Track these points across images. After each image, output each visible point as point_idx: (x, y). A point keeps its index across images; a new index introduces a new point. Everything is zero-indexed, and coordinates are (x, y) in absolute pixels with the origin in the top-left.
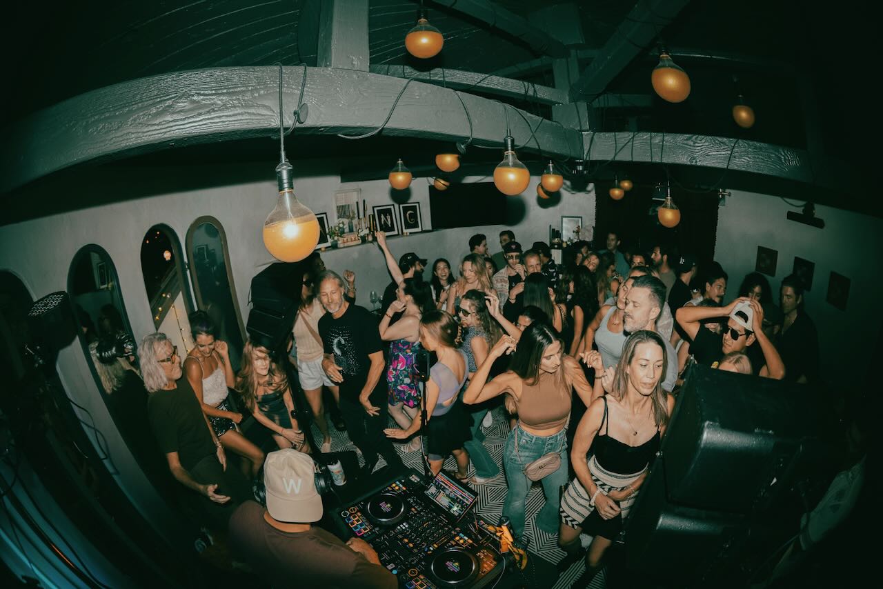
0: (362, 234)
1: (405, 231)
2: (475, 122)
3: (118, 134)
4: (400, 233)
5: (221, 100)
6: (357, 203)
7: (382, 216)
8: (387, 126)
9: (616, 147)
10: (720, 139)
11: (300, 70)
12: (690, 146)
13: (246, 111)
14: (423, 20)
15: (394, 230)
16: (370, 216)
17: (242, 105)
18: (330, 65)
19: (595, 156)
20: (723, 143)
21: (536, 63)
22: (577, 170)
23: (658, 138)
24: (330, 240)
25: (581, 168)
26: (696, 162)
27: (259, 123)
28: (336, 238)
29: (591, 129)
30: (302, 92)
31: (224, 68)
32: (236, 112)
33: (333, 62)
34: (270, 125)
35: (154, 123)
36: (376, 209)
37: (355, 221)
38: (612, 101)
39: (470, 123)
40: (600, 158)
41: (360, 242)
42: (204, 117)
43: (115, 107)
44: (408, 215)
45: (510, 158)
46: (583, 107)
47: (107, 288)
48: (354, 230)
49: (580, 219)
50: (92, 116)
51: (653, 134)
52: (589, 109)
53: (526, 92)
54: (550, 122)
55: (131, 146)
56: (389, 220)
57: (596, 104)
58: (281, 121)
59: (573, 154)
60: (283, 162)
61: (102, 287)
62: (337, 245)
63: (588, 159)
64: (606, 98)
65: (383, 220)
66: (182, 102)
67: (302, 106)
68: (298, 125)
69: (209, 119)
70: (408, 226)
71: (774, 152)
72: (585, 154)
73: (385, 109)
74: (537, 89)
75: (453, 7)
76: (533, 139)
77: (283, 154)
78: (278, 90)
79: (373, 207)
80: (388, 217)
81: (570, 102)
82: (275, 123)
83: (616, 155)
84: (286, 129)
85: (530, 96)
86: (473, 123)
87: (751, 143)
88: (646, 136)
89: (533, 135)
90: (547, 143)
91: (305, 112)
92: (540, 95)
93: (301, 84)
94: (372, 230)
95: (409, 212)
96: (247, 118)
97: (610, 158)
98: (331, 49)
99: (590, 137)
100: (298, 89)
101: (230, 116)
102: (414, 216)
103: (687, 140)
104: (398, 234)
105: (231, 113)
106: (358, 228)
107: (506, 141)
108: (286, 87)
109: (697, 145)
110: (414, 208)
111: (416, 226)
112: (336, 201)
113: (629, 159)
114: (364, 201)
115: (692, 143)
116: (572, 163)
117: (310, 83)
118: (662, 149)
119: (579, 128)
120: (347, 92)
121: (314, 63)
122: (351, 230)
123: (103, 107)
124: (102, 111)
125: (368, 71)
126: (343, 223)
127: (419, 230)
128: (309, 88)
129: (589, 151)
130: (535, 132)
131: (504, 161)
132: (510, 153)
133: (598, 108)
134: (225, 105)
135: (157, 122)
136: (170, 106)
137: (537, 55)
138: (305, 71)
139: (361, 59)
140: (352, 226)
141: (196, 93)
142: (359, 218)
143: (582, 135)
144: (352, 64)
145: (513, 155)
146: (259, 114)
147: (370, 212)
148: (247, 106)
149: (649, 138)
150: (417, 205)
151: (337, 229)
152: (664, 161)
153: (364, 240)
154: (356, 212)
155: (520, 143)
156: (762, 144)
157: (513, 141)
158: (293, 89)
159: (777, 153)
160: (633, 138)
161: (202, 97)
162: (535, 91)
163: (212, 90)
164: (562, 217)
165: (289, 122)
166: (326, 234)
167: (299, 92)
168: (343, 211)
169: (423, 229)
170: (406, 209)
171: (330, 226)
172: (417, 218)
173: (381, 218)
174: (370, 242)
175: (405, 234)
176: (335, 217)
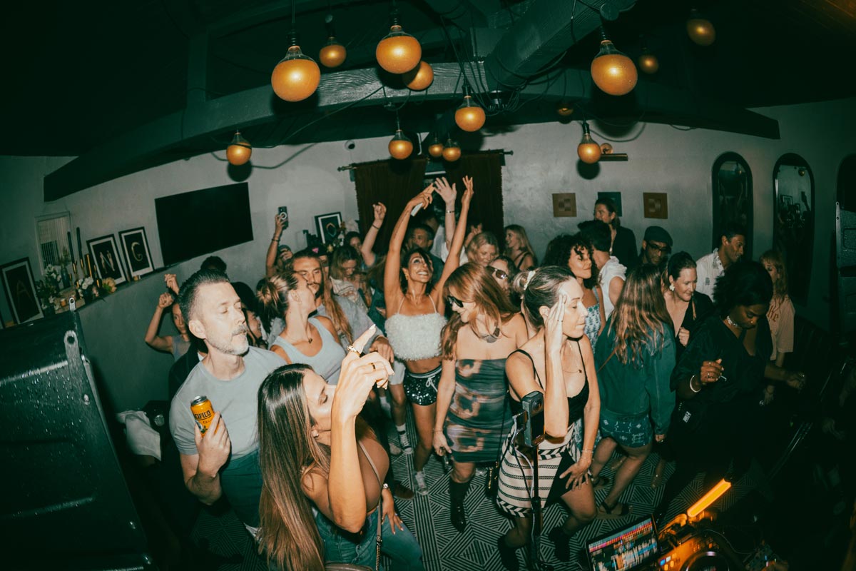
0: (84, 287)
1: (134, 274)
4: (129, 280)
6: (69, 234)
7: (102, 256)
15: (120, 277)
16: (86, 256)
24: (41, 307)
28: (49, 300)
36: (92, 244)
37: (70, 268)
41: (84, 301)
44: (132, 248)
48: (72, 282)
56: (111, 260)
62: (53, 313)
65: (103, 261)
70: (136, 266)
79: (89, 242)
80: (109, 255)
95: (134, 244)
102: (140, 249)
104: (127, 282)
106: (76, 279)
110: (138, 237)
111: (145, 265)
112: (39, 235)
122: (66, 285)
126: (55, 272)
127: (149, 270)
140: (67, 276)
142: (74, 262)
147: (86, 249)
150: (142, 231)
151: (49, 282)
153: (88, 297)
154: (69, 252)
164: (316, 217)
166: (34, 297)
168: (50, 253)
169: (156, 268)
170: (129, 239)
171: (37, 280)
172: (145, 253)
173: (101, 259)
174: (98, 299)
175: (136, 279)
176: (41, 265)
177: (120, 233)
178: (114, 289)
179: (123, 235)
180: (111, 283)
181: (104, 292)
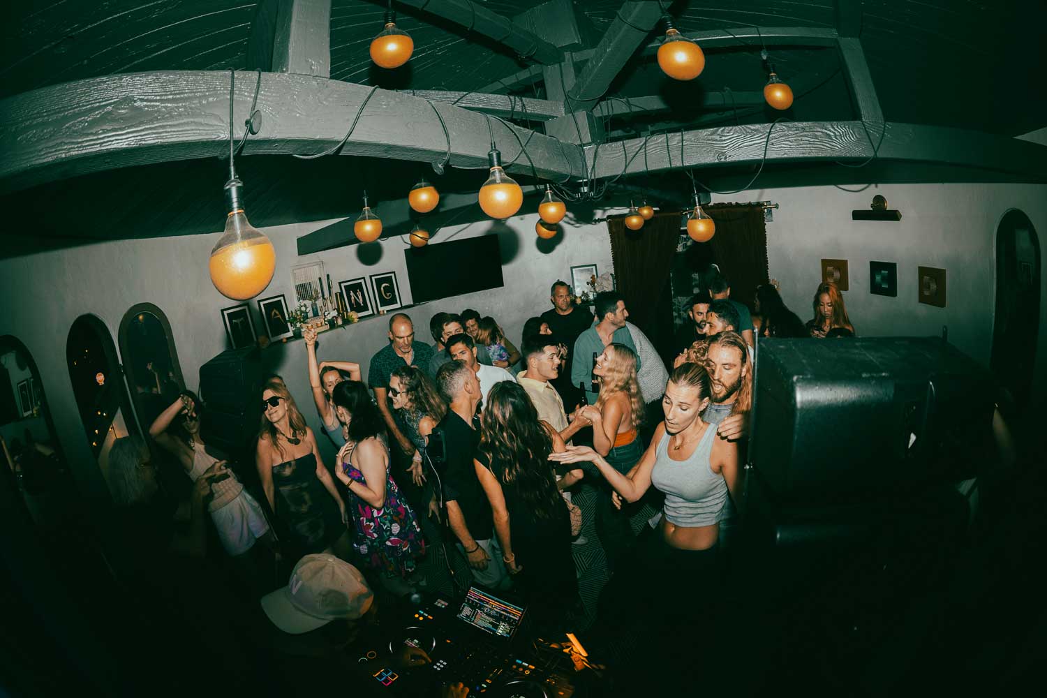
0: (329, 317)
1: (381, 309)
2: (452, 134)
3: (51, 144)
4: (376, 312)
5: (166, 107)
6: (320, 279)
7: (352, 294)
8: (350, 139)
9: (626, 157)
10: (752, 127)
11: (254, 75)
12: (716, 140)
13: (192, 120)
14: (390, 24)
15: (368, 310)
16: (336, 294)
17: (188, 114)
18: (287, 70)
19: (602, 173)
20: (755, 131)
21: (523, 75)
22: (581, 193)
23: (675, 139)
24: (291, 329)
25: (586, 189)
26: (726, 158)
27: (207, 134)
28: (298, 325)
29: (593, 141)
30: (256, 98)
31: (171, 71)
32: (182, 121)
33: (289, 67)
34: (219, 136)
35: (90, 132)
36: (343, 285)
37: (320, 303)
38: (618, 106)
39: (447, 136)
40: (609, 174)
41: (328, 327)
42: (147, 127)
43: (49, 111)
44: (382, 289)
45: (497, 175)
46: (582, 116)
47: (32, 414)
48: (320, 313)
49: (594, 267)
50: (23, 121)
51: (670, 135)
52: (590, 117)
53: (513, 108)
54: (543, 135)
55: (63, 159)
56: (360, 297)
57: (597, 113)
58: (231, 132)
59: (574, 173)
60: (233, 178)
61: (26, 414)
62: (300, 332)
63: (593, 177)
64: (610, 105)
65: (353, 298)
66: (123, 109)
67: (255, 113)
68: (250, 136)
69: (151, 129)
70: (384, 303)
71: (819, 130)
72: (590, 172)
73: (348, 120)
74: (525, 103)
75: (425, 9)
76: (523, 155)
77: (232, 169)
78: (229, 97)
79: (340, 283)
80: (359, 293)
81: (566, 114)
82: (224, 135)
83: (626, 167)
84: (236, 142)
85: (518, 113)
86: (451, 137)
87: (790, 125)
88: (661, 138)
89: (523, 150)
90: (542, 160)
91: (258, 120)
92: (530, 110)
93: (254, 91)
94: (341, 310)
95: (384, 285)
96: (193, 128)
97: (619, 172)
98: (288, 54)
99: (594, 150)
100: (251, 97)
101: (174, 126)
102: (390, 289)
103: (711, 135)
104: (373, 314)
105: (176, 123)
106: (324, 311)
107: (490, 155)
108: (238, 94)
109: (724, 138)
110: (389, 280)
111: (393, 301)
112: (295, 278)
113: (642, 168)
114: (328, 276)
115: (718, 138)
116: (573, 184)
117: (264, 91)
118: (682, 150)
119: (579, 142)
120: (304, 100)
121: (269, 69)
122: (316, 314)
123: (35, 112)
124: (35, 116)
125: (329, 76)
126: (305, 306)
127: (398, 306)
128: (262, 95)
129: (594, 167)
130: (525, 146)
131: (490, 179)
132: (496, 168)
133: (600, 118)
134: (169, 113)
135: (94, 131)
136: (108, 113)
137: (523, 66)
138: (260, 76)
139: (323, 65)
140: (317, 308)
141: (139, 99)
142: (324, 298)
143: (583, 151)
144: (311, 68)
145: (500, 171)
146: (207, 124)
147: (336, 289)
148: (194, 115)
149: (665, 141)
150: (393, 275)
151: (299, 313)
152: (686, 164)
153: (332, 324)
154: (319, 291)
155: (507, 158)
156: (804, 123)
157: (499, 155)
158: (245, 96)
159: (824, 131)
160: (645, 143)
161: (145, 103)
162: (523, 105)
163: (156, 96)
164: (572, 268)
165: (240, 134)
166: (286, 322)
167: (252, 100)
168: (303, 291)
169: (403, 305)
170: (379, 282)
171: (290, 311)
172: (394, 292)
173: (351, 296)
174: (340, 326)
175: (382, 313)
176: (296, 299)
177: (371, 277)
178: (356, 320)
179: (373, 278)
180: (354, 316)
181: (347, 322)
